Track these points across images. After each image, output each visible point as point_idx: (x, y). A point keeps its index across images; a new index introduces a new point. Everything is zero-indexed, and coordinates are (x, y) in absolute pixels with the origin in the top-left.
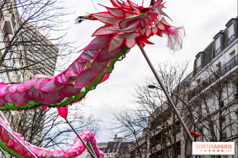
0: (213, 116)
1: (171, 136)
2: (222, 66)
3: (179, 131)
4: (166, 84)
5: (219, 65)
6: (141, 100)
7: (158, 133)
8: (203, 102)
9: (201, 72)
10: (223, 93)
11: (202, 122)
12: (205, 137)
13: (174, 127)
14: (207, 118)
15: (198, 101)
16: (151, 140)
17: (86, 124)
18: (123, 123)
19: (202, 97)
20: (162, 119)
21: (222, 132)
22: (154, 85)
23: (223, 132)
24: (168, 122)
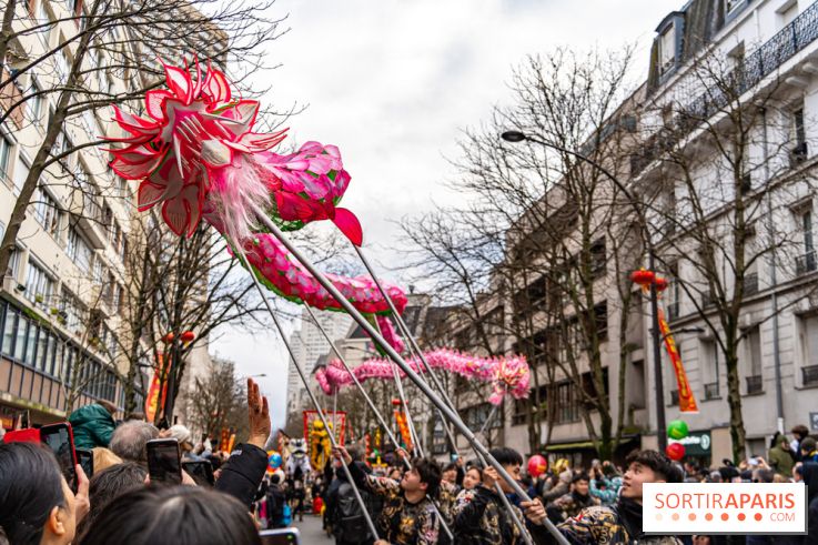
0: (712, 224)
1: (578, 287)
2: (747, 55)
3: (602, 272)
4: (558, 126)
5: (738, 54)
6: (482, 178)
7: (537, 278)
8: (681, 180)
9: (677, 81)
10: (751, 147)
11: (675, 243)
12: (686, 289)
13: (587, 261)
14: (693, 230)
15: (665, 176)
16: (516, 299)
17: (324, 255)
18: (431, 250)
19: (677, 162)
20: (548, 236)
21: (743, 272)
22: (519, 130)
23: (745, 274)
24: (566, 244)
